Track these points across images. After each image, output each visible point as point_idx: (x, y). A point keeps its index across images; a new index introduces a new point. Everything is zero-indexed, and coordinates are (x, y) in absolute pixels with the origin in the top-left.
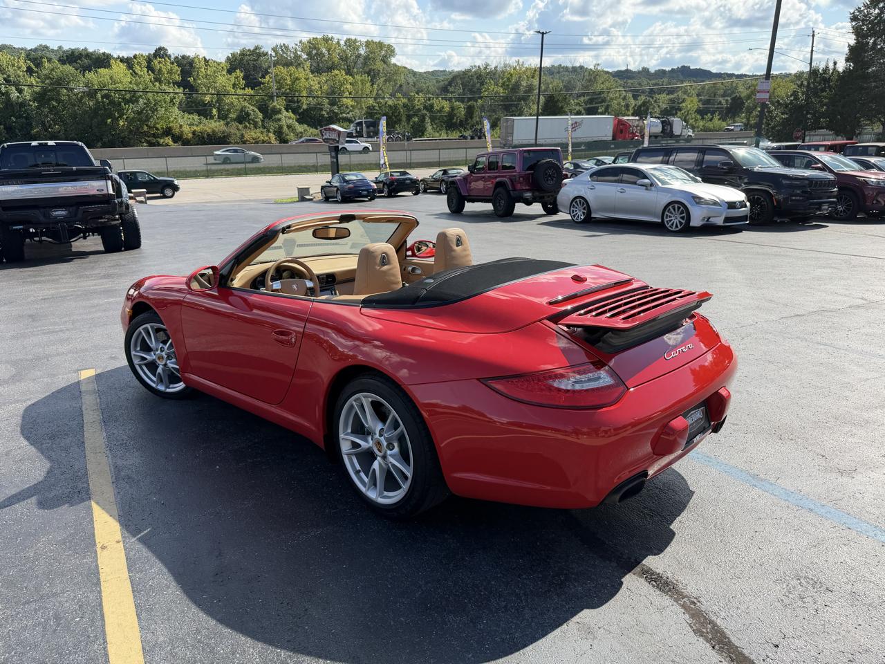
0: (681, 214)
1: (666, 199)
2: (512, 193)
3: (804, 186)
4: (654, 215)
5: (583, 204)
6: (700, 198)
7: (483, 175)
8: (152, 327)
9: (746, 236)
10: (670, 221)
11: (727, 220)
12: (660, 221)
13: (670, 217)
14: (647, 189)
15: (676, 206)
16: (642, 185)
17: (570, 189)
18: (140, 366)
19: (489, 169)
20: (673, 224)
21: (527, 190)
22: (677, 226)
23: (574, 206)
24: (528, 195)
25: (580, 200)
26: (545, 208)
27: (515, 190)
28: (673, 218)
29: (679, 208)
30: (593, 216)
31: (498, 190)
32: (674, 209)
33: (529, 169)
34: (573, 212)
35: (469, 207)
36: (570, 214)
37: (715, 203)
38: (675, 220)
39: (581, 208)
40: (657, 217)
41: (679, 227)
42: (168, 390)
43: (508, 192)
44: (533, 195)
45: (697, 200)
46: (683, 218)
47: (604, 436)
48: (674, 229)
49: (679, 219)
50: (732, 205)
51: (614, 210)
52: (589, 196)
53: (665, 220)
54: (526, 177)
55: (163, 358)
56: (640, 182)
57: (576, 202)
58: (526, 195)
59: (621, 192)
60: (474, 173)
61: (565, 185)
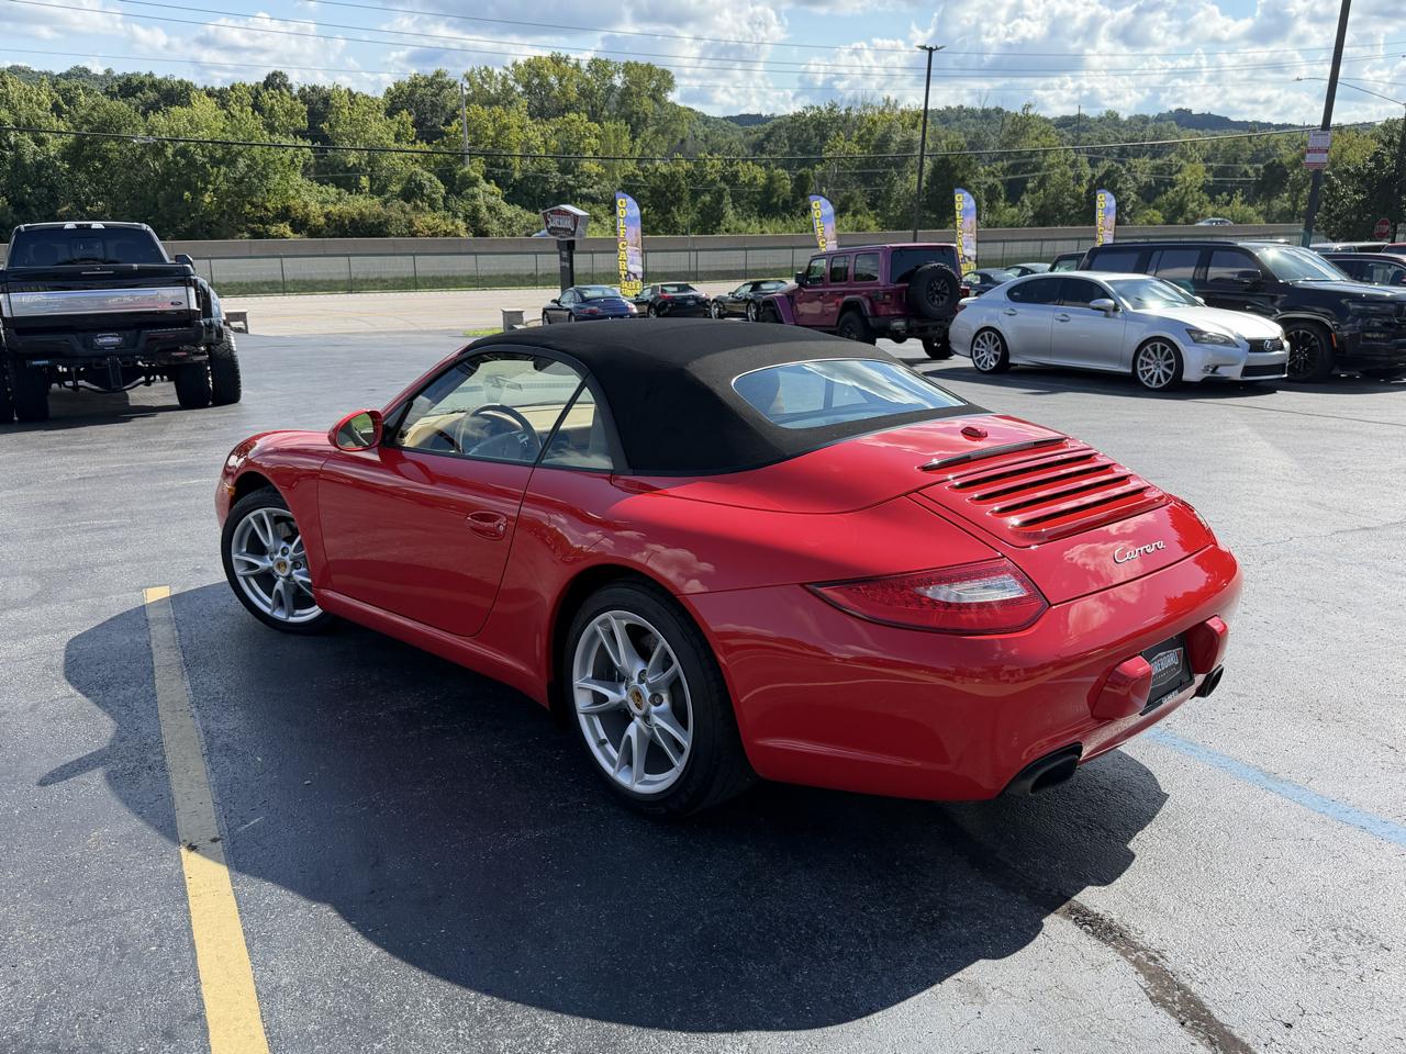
0: (1166, 359)
1: (1137, 335)
2: (870, 320)
3: (1389, 315)
4: (1120, 360)
5: (995, 340)
6: (1201, 332)
7: (822, 290)
8: (269, 514)
9: (1283, 398)
10: (1148, 371)
11: (1248, 370)
12: (1130, 371)
13: (1148, 364)
14: (1107, 316)
15: (1159, 345)
16: (1099, 309)
17: (972, 315)
18: (246, 578)
19: (832, 280)
20: (1152, 377)
21: (898, 317)
22: (1159, 381)
23: (979, 343)
24: (899, 324)
25: (988, 334)
26: (928, 347)
27: (876, 315)
28: (1152, 367)
29: (1163, 349)
30: (1011, 361)
31: (848, 315)
32: (1155, 352)
33: (901, 280)
34: (977, 355)
36: (971, 357)
37: (1227, 342)
38: (1156, 369)
39: (992, 348)
40: (1126, 365)
41: (1164, 382)
42: (292, 619)
43: (864, 319)
44: (907, 324)
45: (1195, 335)
46: (1169, 366)
47: (1008, 681)
48: (1154, 385)
49: (1162, 367)
50: (1257, 345)
51: (1049, 352)
52: (1007, 327)
53: (1139, 369)
54: (896, 294)
55: (285, 564)
56: (1096, 303)
57: (983, 338)
58: (896, 324)
59: (1062, 321)
60: (806, 287)
61: (964, 307)
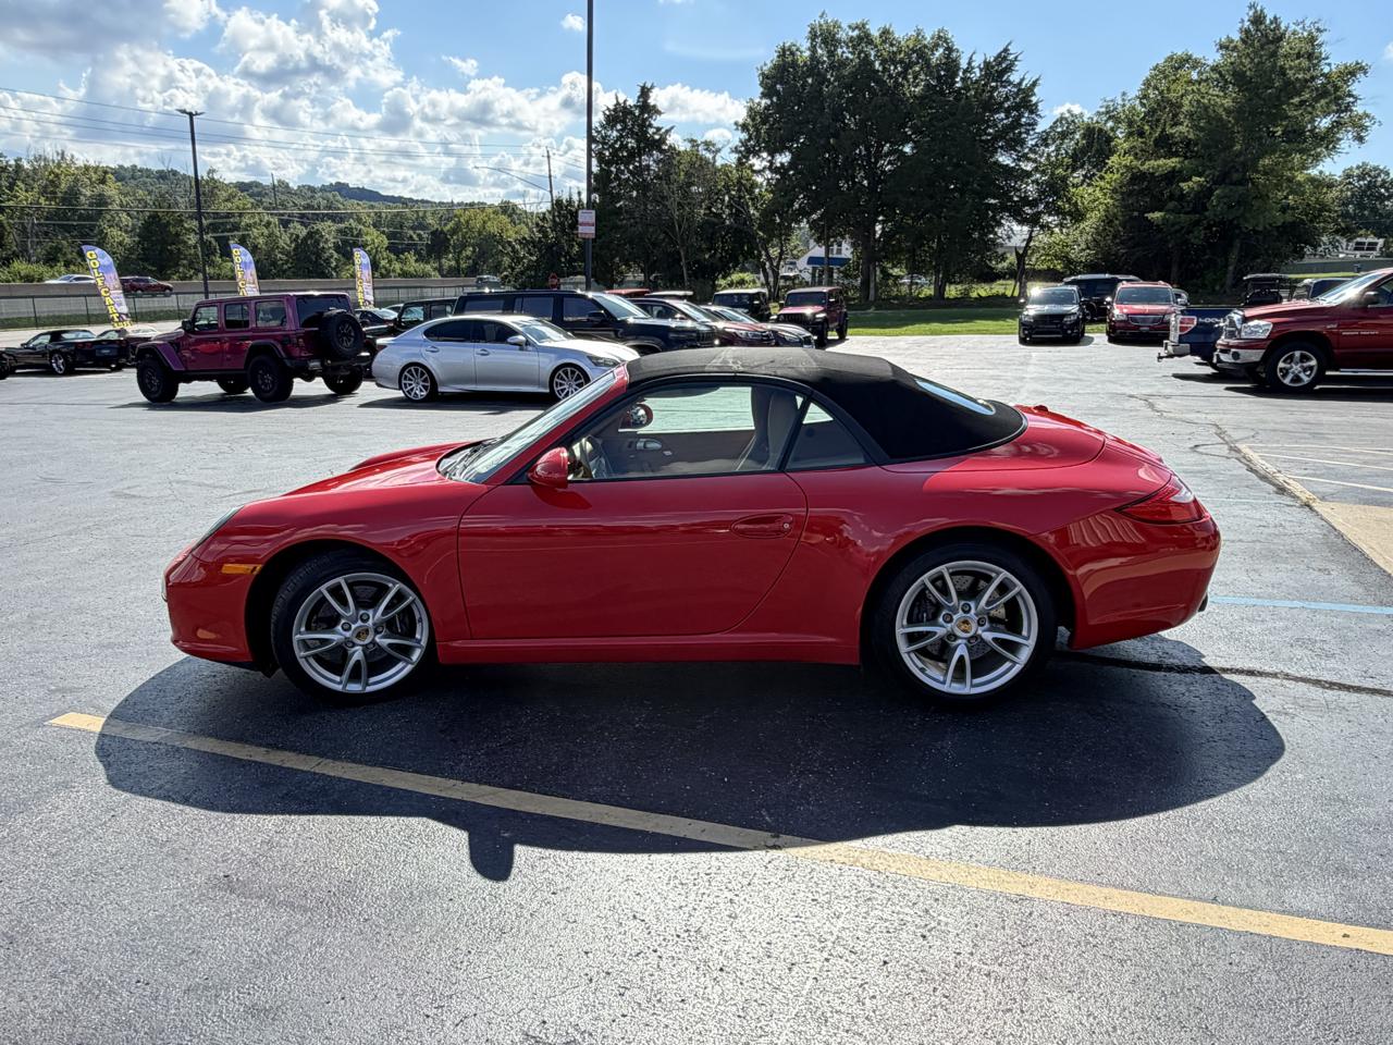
0: (576, 380)
1: (548, 364)
2: (285, 361)
4: (539, 384)
5: (422, 374)
6: (598, 359)
7: (218, 336)
8: (346, 580)
10: (562, 390)
12: (548, 391)
13: (561, 384)
14: (521, 349)
15: (568, 370)
16: (515, 344)
17: (392, 353)
19: (228, 327)
21: (311, 358)
23: (406, 377)
25: (414, 369)
26: (329, 383)
27: (290, 357)
28: (566, 386)
29: (572, 372)
30: (441, 389)
31: (256, 358)
32: (562, 379)
33: (305, 325)
34: (406, 387)
35: (186, 390)
36: (401, 388)
38: (569, 389)
39: (420, 380)
40: (544, 387)
42: (369, 689)
44: (322, 365)
45: (595, 361)
49: (574, 387)
51: (476, 381)
52: (432, 362)
53: (556, 389)
54: (306, 336)
56: (511, 339)
57: (410, 372)
58: (312, 364)
59: (483, 355)
60: (195, 333)
61: (383, 347)
